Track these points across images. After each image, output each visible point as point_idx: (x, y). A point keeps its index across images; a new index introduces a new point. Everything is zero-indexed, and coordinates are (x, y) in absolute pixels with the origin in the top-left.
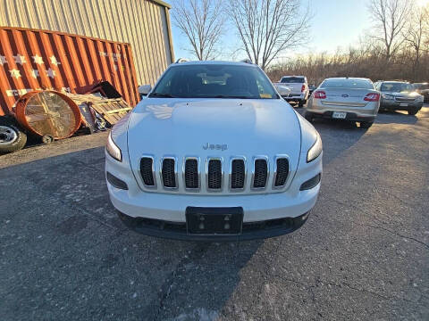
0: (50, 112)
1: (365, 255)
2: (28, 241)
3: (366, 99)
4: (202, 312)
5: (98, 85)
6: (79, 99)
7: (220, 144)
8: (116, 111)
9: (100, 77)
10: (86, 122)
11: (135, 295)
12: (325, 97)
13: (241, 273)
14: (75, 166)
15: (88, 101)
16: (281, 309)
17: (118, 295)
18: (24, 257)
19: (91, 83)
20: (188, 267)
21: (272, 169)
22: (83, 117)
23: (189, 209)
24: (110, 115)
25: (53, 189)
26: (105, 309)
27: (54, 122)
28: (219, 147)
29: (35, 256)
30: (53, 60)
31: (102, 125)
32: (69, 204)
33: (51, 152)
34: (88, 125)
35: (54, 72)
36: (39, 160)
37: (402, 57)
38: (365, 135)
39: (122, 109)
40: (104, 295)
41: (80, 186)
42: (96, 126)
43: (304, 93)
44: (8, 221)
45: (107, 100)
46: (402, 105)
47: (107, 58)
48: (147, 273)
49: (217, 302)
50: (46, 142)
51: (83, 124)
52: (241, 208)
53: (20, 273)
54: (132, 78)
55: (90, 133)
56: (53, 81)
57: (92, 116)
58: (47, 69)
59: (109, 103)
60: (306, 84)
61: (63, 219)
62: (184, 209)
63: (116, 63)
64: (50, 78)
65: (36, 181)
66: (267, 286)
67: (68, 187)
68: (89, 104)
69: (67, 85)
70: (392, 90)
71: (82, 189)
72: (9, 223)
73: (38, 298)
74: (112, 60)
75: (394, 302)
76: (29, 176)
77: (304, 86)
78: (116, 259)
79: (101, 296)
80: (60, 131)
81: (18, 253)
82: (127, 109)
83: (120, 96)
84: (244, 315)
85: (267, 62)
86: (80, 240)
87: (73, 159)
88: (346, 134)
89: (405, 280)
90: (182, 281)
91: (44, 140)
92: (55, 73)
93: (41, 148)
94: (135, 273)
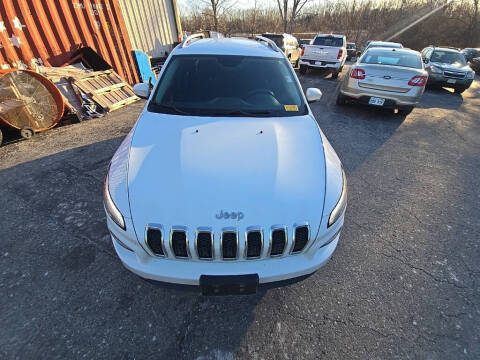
0: (24, 97)
1: (373, 288)
2: (34, 279)
3: (410, 83)
4: (218, 354)
5: (79, 52)
6: (56, 74)
7: (236, 212)
8: (108, 88)
9: (78, 41)
10: (70, 106)
11: (154, 339)
12: (363, 78)
13: (254, 311)
14: (69, 174)
15: (68, 75)
16: (289, 348)
17: (138, 338)
18: (34, 300)
19: (68, 49)
20: (204, 305)
21: (291, 237)
22: (65, 100)
23: (203, 277)
24: (99, 94)
25: (47, 208)
26: (127, 354)
27: (29, 110)
28: (234, 216)
29: (46, 298)
30: (16, 23)
31: (92, 109)
32: (71, 230)
33: (35, 151)
34: (74, 110)
35: (19, 39)
36: (23, 165)
37: (460, 9)
38: (401, 126)
39: (115, 86)
40: (124, 340)
41: (80, 205)
42: (85, 110)
43: (340, 60)
44: (6, 254)
45: (93, 73)
46: (450, 81)
47: (85, 11)
48: (164, 315)
49: (232, 343)
50: (25, 136)
51: (67, 110)
52: (256, 275)
53: (33, 319)
54: (122, 41)
55: (78, 121)
56: (18, 51)
57: (77, 97)
58: (11, 36)
59: (97, 78)
60: (344, 49)
61: (67, 250)
62: (198, 278)
63: (97, 18)
64: (15, 47)
65: (26, 197)
66: (279, 324)
67: (65, 206)
68: (70, 81)
69: (37, 55)
70: (442, 60)
71: (82, 208)
72: (8, 257)
73: (59, 346)
74: (91, 14)
75: (392, 340)
76: (16, 190)
77: (341, 52)
78: (131, 299)
79: (121, 341)
80: (41, 122)
81: (26, 295)
82: (121, 85)
83: (108, 67)
84: (256, 355)
85: (299, 7)
86: (91, 276)
87: (64, 162)
88: (381, 126)
89: (406, 317)
90: (199, 322)
91: (23, 134)
92: (21, 41)
93: (22, 146)
94: (152, 314)
